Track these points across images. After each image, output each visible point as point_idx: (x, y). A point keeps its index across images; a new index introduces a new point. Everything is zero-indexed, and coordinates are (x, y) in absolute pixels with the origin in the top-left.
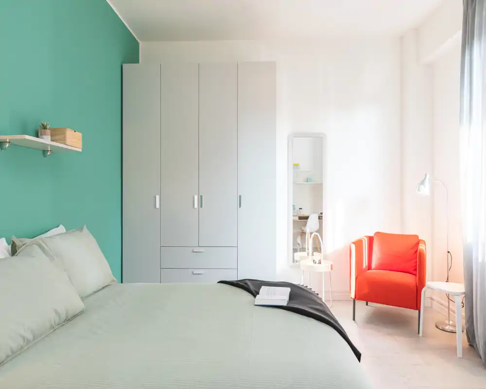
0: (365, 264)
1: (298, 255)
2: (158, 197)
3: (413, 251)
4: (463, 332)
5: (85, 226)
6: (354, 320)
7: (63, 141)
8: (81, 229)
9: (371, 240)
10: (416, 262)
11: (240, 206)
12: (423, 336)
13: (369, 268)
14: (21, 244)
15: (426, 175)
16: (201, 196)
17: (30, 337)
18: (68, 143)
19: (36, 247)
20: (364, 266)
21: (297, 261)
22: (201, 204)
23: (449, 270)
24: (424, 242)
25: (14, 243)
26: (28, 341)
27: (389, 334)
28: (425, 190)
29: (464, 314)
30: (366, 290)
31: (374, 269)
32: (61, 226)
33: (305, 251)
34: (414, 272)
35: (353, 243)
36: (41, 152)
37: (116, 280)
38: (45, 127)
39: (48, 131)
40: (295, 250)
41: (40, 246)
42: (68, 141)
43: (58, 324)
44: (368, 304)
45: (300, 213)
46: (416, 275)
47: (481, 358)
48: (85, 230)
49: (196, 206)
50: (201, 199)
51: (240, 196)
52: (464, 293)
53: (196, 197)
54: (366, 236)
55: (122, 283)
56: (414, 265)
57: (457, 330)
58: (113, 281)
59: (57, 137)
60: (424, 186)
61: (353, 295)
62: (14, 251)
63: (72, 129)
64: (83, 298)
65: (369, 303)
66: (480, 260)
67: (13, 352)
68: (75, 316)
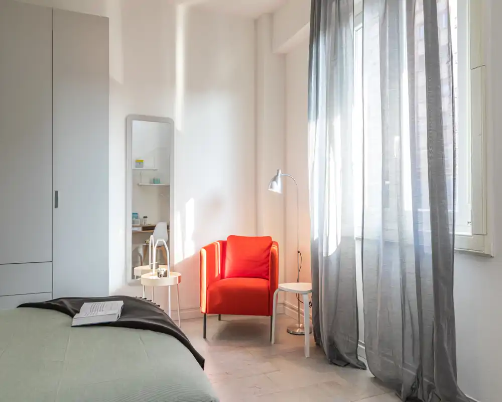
0: (218, 271)
1: (138, 269)
3: (266, 254)
4: (310, 333)
6: (205, 337)
9: (224, 244)
10: (269, 266)
11: (56, 206)
12: (274, 343)
13: (222, 276)
15: (278, 171)
20: (217, 275)
21: (137, 277)
23: (299, 270)
24: (277, 244)
27: (241, 347)
28: (277, 187)
29: (311, 314)
30: (218, 301)
31: (227, 278)
33: (148, 264)
34: (267, 277)
35: (204, 248)
40: (135, 264)
44: (221, 319)
45: (145, 223)
46: (268, 279)
47: (325, 354)
51: (57, 193)
52: (311, 291)
54: (218, 241)
56: (267, 269)
57: (305, 332)
60: (277, 182)
61: (204, 310)
65: (223, 317)
66: (324, 255)
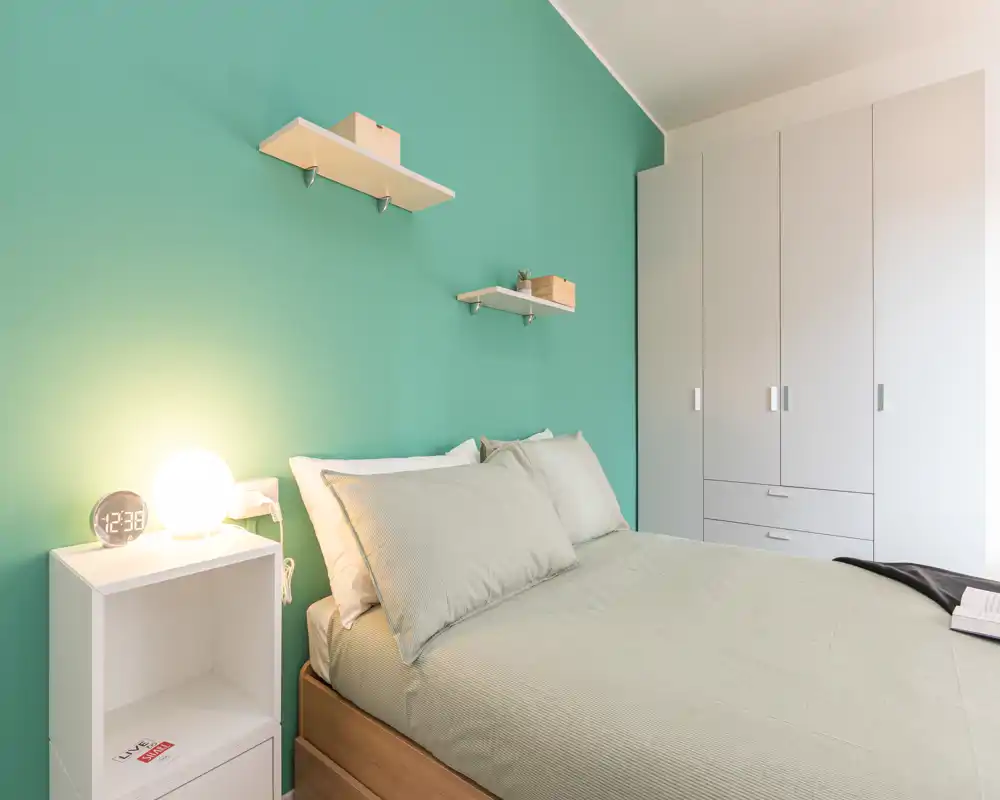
2: (698, 392)
5: (580, 433)
7: (548, 296)
8: (574, 435)
11: (881, 408)
14: (492, 447)
16: (786, 388)
17: (497, 589)
18: (554, 299)
19: (510, 454)
22: (785, 404)
25: (483, 445)
26: (494, 596)
32: (547, 430)
36: (521, 319)
37: (627, 523)
38: (523, 277)
39: (528, 283)
41: (515, 453)
42: (556, 296)
43: (538, 578)
48: (580, 436)
49: (774, 406)
50: (784, 393)
51: (881, 388)
53: (774, 391)
55: (637, 530)
58: (622, 525)
59: (542, 291)
62: (483, 458)
63: (561, 277)
64: (577, 545)
67: (475, 608)
68: (562, 571)
